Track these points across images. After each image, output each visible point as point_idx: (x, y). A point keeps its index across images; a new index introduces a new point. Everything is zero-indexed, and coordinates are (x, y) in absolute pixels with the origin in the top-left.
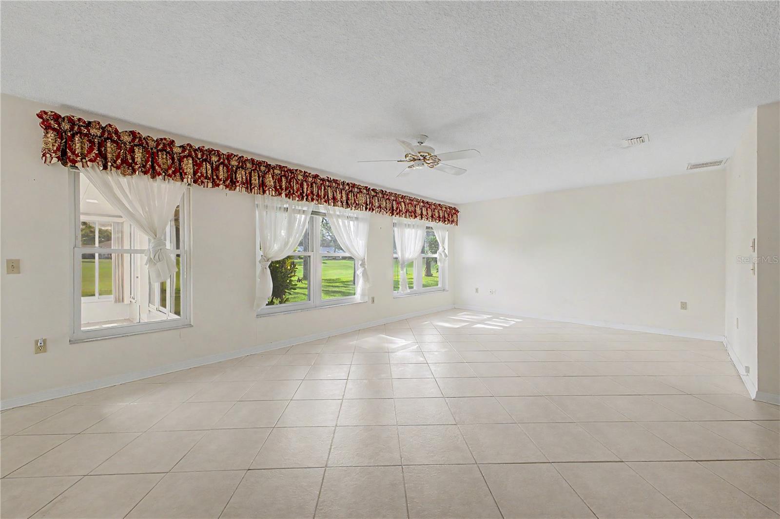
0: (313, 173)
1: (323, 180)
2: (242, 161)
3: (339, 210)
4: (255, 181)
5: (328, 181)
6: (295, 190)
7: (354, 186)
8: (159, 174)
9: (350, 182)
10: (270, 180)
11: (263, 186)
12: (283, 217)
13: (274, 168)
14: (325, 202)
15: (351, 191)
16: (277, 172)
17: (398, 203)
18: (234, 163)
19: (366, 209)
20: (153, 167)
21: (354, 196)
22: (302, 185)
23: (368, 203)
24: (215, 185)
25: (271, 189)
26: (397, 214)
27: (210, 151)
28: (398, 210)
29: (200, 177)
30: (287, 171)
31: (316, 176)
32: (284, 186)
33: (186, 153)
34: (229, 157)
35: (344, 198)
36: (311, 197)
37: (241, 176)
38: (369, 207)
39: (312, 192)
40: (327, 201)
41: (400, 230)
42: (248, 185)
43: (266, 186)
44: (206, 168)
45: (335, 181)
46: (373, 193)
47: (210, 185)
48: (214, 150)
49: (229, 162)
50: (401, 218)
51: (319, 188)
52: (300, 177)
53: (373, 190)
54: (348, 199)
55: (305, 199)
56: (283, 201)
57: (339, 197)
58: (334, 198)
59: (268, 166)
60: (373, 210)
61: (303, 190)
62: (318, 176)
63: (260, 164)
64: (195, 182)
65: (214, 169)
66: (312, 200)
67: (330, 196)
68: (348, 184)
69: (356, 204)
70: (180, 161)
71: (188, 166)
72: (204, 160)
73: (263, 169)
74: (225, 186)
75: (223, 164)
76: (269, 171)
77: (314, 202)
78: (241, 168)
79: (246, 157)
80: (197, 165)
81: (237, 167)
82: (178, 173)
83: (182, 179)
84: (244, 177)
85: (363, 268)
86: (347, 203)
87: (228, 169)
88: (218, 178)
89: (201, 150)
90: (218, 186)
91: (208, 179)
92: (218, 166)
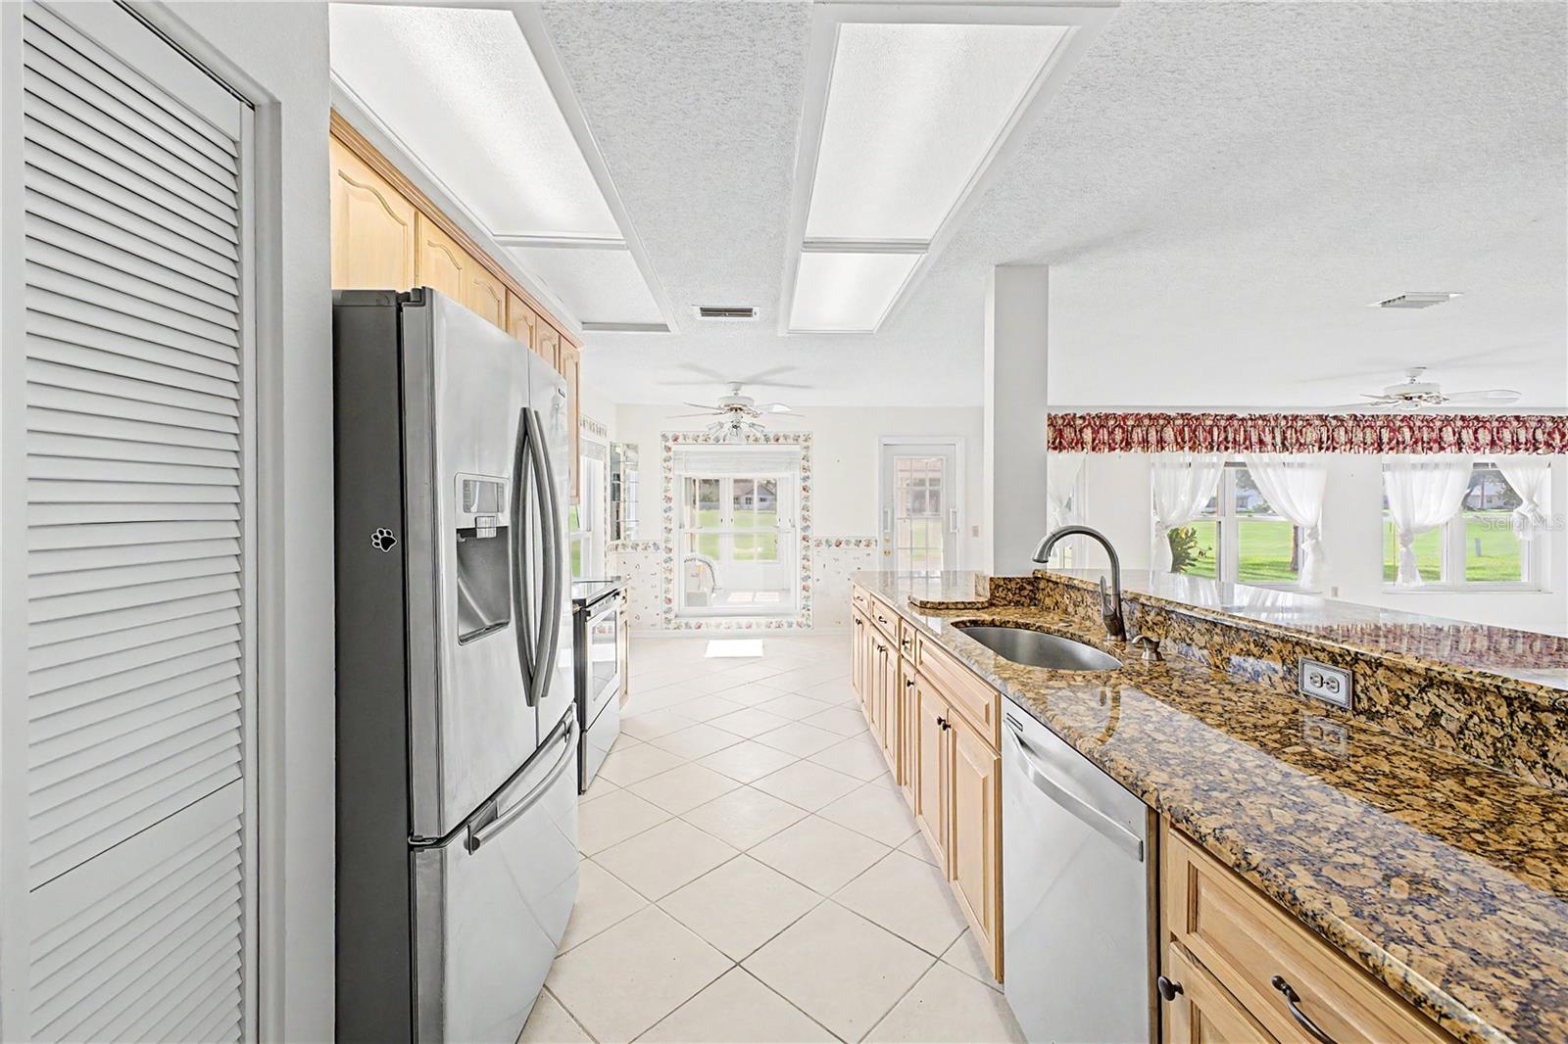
0: (1228, 413)
1: (1243, 420)
2: (1139, 419)
3: (1268, 456)
4: (1153, 437)
5: (1251, 419)
6: (1201, 439)
7: (1295, 418)
8: (1065, 448)
9: (1288, 414)
10: (1169, 434)
11: (1161, 443)
12: (1185, 477)
13: (1174, 419)
14: (1247, 448)
15: (1292, 427)
16: (1179, 422)
17: (1393, 431)
18: (1130, 422)
19: (1320, 448)
20: (1060, 442)
21: (1296, 433)
22: (1211, 433)
23: (1325, 439)
24: (1112, 449)
25: (1171, 445)
26: (1391, 449)
27: (1107, 416)
28: (1394, 442)
29: (1097, 444)
30: (1191, 419)
31: (1231, 418)
32: (1187, 438)
33: (1087, 423)
34: (1125, 418)
35: (1278, 439)
36: (1225, 445)
37: (1137, 435)
38: (1327, 445)
39: (1226, 438)
40: (1249, 447)
41: (1397, 476)
42: (1145, 443)
43: (1166, 442)
44: (1104, 434)
45: (1263, 418)
46: (1334, 422)
47: (1107, 450)
48: (1111, 414)
49: (1126, 422)
50: (1401, 455)
51: (1236, 432)
52: (1209, 423)
53: (1335, 417)
54: (1284, 439)
55: (1215, 449)
56: (1187, 456)
57: (1269, 438)
58: (1261, 442)
59: (1168, 419)
60: (1334, 448)
61: (1212, 437)
62: (1235, 416)
63: (1158, 418)
64: (1094, 449)
65: (1111, 433)
66: (1227, 448)
67: (1254, 439)
68: (1285, 417)
69: (1301, 444)
70: (1081, 431)
71: (1088, 435)
72: (1102, 426)
73: (1161, 422)
74: (1122, 449)
75: (1119, 426)
76: (1169, 423)
77: (1230, 450)
78: (1138, 426)
79: (1144, 412)
80: (1095, 432)
81: (1133, 426)
82: (1080, 443)
83: (1083, 448)
84: (1140, 435)
85: (1314, 541)
86: (1283, 443)
87: (1124, 431)
88: (1114, 441)
89: (1099, 417)
90: (1114, 449)
91: (1106, 444)
92: (1114, 429)
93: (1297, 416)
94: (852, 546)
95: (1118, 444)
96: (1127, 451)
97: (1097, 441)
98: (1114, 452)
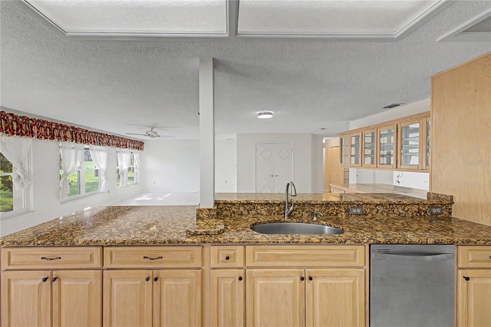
0: (86, 129)
1: (90, 132)
2: (57, 125)
3: (95, 147)
4: (62, 135)
5: (92, 133)
6: (78, 138)
8: (23, 135)
9: (100, 132)
10: (68, 134)
11: (66, 138)
12: (73, 152)
13: (70, 128)
15: (101, 137)
16: (71, 130)
17: (119, 141)
20: (21, 132)
21: (102, 139)
22: (80, 135)
23: (108, 142)
24: (46, 138)
25: (70, 139)
26: (119, 147)
27: (44, 122)
28: (120, 145)
29: (39, 135)
30: (75, 129)
31: (86, 131)
33: (34, 123)
34: (51, 124)
36: (86, 141)
37: (56, 133)
38: (108, 144)
39: (85, 139)
40: (91, 143)
41: (120, 155)
42: (59, 137)
43: (67, 138)
44: (42, 130)
45: (94, 132)
46: (109, 137)
47: (43, 138)
48: (46, 121)
49: (52, 126)
50: (121, 149)
51: (88, 136)
52: (80, 132)
53: (109, 135)
54: (99, 141)
55: (82, 143)
56: (73, 144)
57: (96, 140)
58: (94, 141)
59: (68, 128)
60: (109, 146)
61: (81, 138)
62: (87, 130)
63: (64, 126)
64: (38, 137)
65: (46, 130)
66: (86, 143)
67: (92, 140)
68: (99, 133)
69: (103, 143)
70: (32, 127)
71: (35, 130)
72: (41, 126)
73: (65, 129)
74: (49, 139)
75: (48, 127)
76: (68, 129)
77: (86, 144)
78: (56, 129)
79: (59, 123)
80: (38, 128)
81: (54, 128)
82: (31, 134)
83: (32, 137)
84: (57, 134)
85: (106, 176)
86: (99, 143)
87: (50, 130)
88: (47, 134)
89: (40, 121)
90: (47, 138)
91: (43, 135)
92: (46, 128)
93: (102, 134)
95: (48, 136)
96: (52, 140)
97: (39, 133)
98: (47, 140)
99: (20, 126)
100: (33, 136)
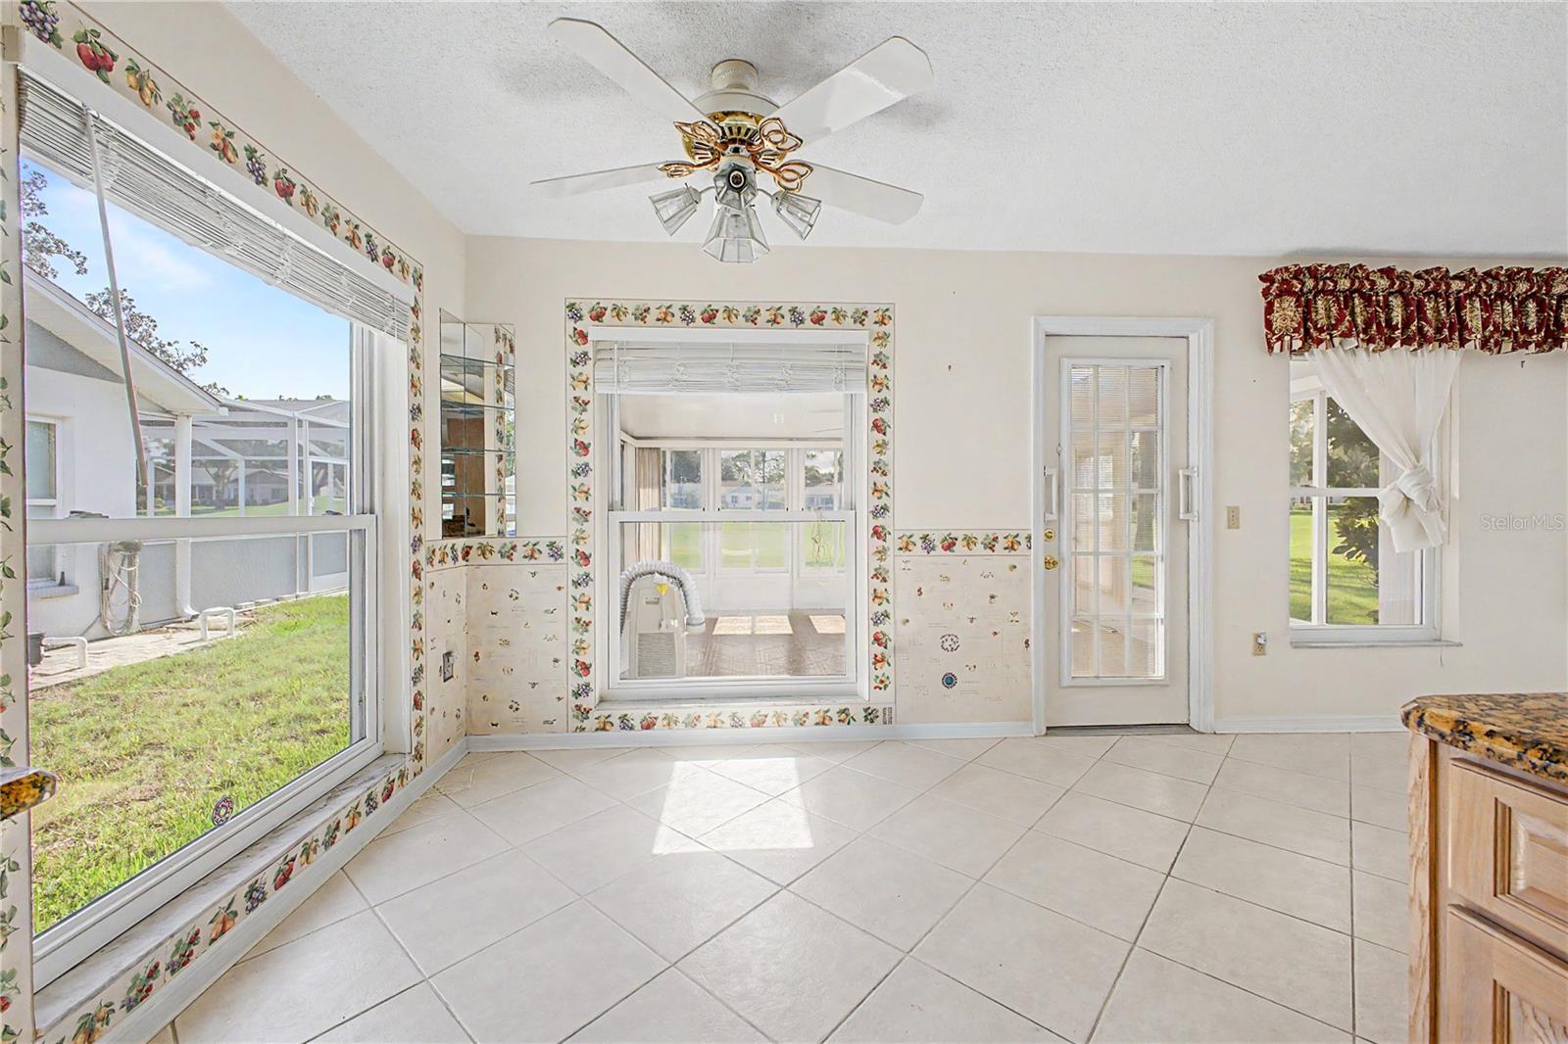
8: (1428, 341)
18: (1558, 289)
20: (1420, 329)
24: (1519, 345)
27: (1512, 275)
29: (1492, 335)
33: (1471, 288)
34: (1549, 279)
44: (1505, 314)
47: (1507, 346)
48: (1522, 270)
49: (1550, 287)
64: (1484, 345)
65: (1519, 312)
70: (1460, 307)
71: (1474, 315)
72: (1500, 296)
74: (1538, 345)
75: (1534, 296)
80: (1487, 307)
82: (1457, 333)
83: (1462, 345)
87: (1542, 307)
88: (1524, 329)
89: (1496, 277)
90: (1526, 345)
91: (1507, 333)
92: (1522, 303)
94: (979, 548)
95: (1531, 333)
96: (1550, 349)
97: (1491, 328)
98: (1524, 350)
99: (1415, 309)
100: (1463, 342)
